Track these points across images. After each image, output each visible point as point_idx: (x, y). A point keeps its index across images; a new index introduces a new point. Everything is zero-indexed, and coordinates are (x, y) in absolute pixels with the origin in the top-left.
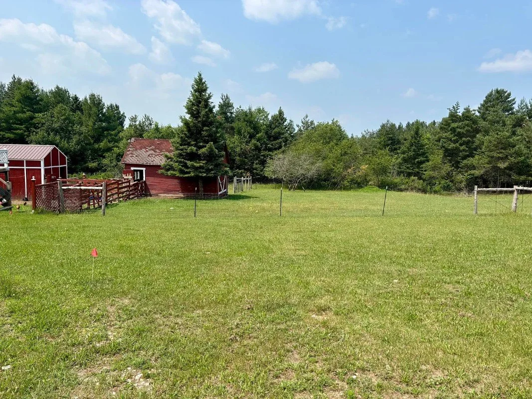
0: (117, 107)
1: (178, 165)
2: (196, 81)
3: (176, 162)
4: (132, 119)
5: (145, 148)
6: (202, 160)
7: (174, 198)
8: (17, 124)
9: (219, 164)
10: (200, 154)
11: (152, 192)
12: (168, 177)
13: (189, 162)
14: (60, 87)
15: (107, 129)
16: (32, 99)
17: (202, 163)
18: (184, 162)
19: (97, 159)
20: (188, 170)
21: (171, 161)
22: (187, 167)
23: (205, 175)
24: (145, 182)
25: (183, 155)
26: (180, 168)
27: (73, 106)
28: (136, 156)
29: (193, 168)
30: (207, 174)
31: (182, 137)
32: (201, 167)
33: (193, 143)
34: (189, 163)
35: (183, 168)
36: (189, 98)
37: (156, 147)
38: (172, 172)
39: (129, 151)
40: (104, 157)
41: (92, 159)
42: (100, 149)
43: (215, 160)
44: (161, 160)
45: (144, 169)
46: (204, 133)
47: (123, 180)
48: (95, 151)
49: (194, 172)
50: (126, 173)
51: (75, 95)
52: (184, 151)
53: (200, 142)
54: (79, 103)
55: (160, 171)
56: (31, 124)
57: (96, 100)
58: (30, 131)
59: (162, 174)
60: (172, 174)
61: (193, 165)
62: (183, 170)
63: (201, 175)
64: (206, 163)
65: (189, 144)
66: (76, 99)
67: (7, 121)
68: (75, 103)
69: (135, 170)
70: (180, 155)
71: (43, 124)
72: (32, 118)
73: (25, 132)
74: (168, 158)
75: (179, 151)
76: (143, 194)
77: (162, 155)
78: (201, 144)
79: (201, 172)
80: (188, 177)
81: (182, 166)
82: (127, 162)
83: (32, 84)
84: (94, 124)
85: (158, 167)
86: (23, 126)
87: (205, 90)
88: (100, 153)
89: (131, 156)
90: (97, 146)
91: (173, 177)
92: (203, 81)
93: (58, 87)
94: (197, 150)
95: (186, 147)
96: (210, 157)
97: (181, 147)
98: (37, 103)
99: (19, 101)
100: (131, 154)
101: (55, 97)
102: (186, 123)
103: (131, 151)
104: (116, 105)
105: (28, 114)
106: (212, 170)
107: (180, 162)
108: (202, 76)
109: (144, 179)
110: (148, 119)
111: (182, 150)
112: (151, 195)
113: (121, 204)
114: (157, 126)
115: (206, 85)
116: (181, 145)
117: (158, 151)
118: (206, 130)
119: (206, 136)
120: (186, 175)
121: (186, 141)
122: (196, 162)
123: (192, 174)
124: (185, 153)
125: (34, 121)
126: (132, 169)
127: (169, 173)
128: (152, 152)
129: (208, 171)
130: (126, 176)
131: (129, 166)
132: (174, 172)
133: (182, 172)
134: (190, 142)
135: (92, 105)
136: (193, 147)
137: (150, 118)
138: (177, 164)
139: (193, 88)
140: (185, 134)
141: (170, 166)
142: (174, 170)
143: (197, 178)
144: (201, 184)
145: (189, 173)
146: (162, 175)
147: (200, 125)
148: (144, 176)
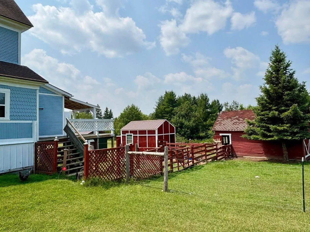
0: (218, 101)
1: (261, 129)
2: (273, 53)
3: (258, 127)
4: (225, 104)
5: (231, 118)
6: (284, 123)
7: (258, 160)
8: (166, 114)
9: (306, 127)
10: (283, 118)
11: (238, 154)
12: (250, 141)
13: (272, 125)
14: (187, 93)
15: (211, 113)
16: (173, 101)
17: (286, 127)
18: (266, 127)
19: (205, 131)
20: (271, 134)
21: (253, 126)
22: (270, 131)
23: (290, 138)
24: (231, 145)
25: (264, 120)
26: (262, 132)
27: (193, 102)
28: (224, 125)
29: (276, 132)
30: (293, 137)
31: (262, 104)
32: (285, 131)
33: (274, 108)
34: (272, 127)
35: (265, 132)
36: (267, 70)
37: (239, 116)
38: (255, 136)
39: (218, 121)
40: (209, 130)
41: (202, 131)
42: (207, 125)
43: (300, 122)
44: (244, 127)
45: (230, 135)
46: (285, 97)
47: (214, 143)
48: (204, 126)
49: (277, 136)
50: (215, 138)
51: (194, 96)
52: (266, 116)
53: (282, 107)
54: (196, 100)
55: (243, 136)
56: (172, 114)
57: (205, 97)
58: (171, 117)
59: (246, 138)
60: (255, 138)
61: (276, 129)
62: (266, 134)
63: (285, 138)
64: (290, 127)
65: (270, 109)
66: (194, 98)
67: (161, 113)
68: (194, 100)
69: (223, 136)
70: (262, 120)
71: (177, 113)
72: (172, 110)
73: (169, 118)
74: (250, 124)
75: (261, 117)
76: (230, 156)
77: (244, 122)
78: (283, 108)
79: (286, 136)
80: (271, 141)
81: (265, 130)
82: (217, 130)
83: (173, 93)
84: (203, 110)
85: (242, 132)
86: (168, 115)
87: (283, 59)
88: (207, 127)
89: (220, 125)
90: (205, 123)
91: (256, 141)
92: (281, 52)
93: (186, 94)
94: (279, 115)
95: (267, 112)
96: (294, 120)
97: (262, 113)
98: (175, 102)
99: (167, 102)
100: (220, 123)
101: (184, 99)
102: (266, 91)
103: (220, 121)
104: (217, 100)
105: (171, 108)
106: (297, 133)
107: (263, 127)
108: (280, 48)
109: (230, 143)
110: (236, 104)
111: (263, 115)
112: (237, 157)
113: (206, 167)
114: (241, 106)
115: (284, 55)
116: (262, 111)
117: (241, 119)
118: (288, 95)
119: (288, 100)
120: (269, 139)
121: (266, 106)
122: (279, 126)
123: (276, 138)
124: (267, 117)
125: (173, 112)
126: (221, 135)
127: (252, 137)
128: (237, 121)
129: (293, 134)
130: (216, 140)
131: (218, 132)
132: (257, 136)
133: (264, 135)
134: (272, 107)
135: (202, 100)
136: (274, 112)
137: (237, 103)
138: (259, 129)
139: (271, 60)
140: (266, 101)
141: (252, 130)
142: (257, 134)
143: (280, 142)
144: (284, 148)
145: (272, 136)
146: (245, 140)
147: (280, 91)
148: (230, 140)
